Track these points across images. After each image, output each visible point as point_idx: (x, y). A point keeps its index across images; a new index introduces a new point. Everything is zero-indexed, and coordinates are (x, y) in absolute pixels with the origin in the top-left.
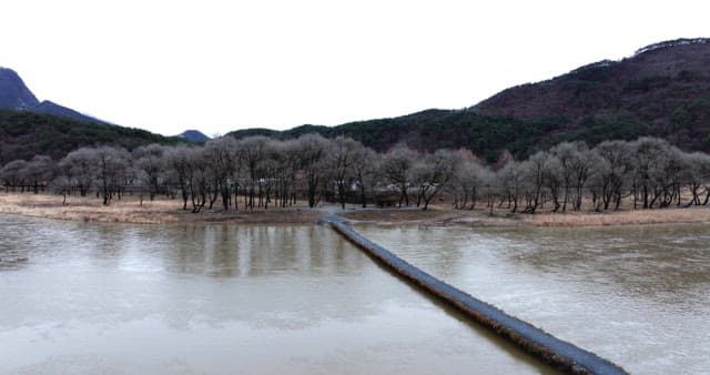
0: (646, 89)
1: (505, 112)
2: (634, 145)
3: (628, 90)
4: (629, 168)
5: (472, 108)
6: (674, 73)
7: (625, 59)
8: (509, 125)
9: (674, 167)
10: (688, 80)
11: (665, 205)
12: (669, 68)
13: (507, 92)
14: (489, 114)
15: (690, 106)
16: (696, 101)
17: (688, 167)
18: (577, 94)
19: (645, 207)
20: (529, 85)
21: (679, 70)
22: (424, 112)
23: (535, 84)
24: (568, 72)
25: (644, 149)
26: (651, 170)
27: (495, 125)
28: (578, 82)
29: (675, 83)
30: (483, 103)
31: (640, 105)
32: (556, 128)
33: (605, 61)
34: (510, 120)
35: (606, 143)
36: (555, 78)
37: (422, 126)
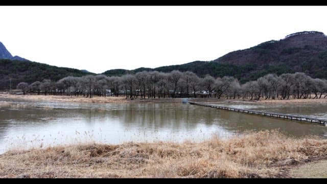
0: (290, 53)
1: (230, 62)
2: (294, 75)
3: (282, 53)
4: (292, 84)
5: (215, 60)
6: (302, 46)
7: (281, 40)
8: (232, 68)
9: (308, 84)
10: (309, 50)
11: (305, 98)
12: (300, 44)
13: (230, 53)
14: (223, 63)
15: (310, 60)
16: (312, 58)
17: (313, 84)
18: (261, 55)
19: (298, 98)
20: (240, 51)
21: (304, 45)
22: (194, 62)
23: (243, 50)
24: (256, 45)
25: (297, 77)
26: (300, 85)
27: (225, 68)
28: (261, 50)
29: (302, 51)
30: (220, 58)
31: (288, 60)
32: (252, 69)
33: (272, 41)
34: (232, 66)
36: (251, 48)
37: (194, 68)
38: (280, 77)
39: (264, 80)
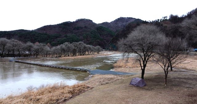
0: (78, 29)
1: (45, 32)
2: (78, 43)
3: (74, 29)
4: (77, 48)
5: (35, 30)
6: (83, 26)
7: (73, 22)
8: (46, 36)
9: (85, 47)
10: (86, 28)
11: (83, 55)
12: (82, 25)
13: (45, 27)
14: (40, 32)
15: (87, 34)
16: (88, 33)
17: (87, 48)
18: (63, 29)
19: (80, 55)
20: (51, 25)
21: (84, 26)
22: (19, 30)
23: (52, 25)
24: (61, 23)
25: (80, 44)
26: (81, 48)
27: (42, 35)
28: (63, 26)
29: (84, 29)
30: (38, 29)
31: (77, 33)
32: (58, 37)
33: (69, 21)
34: (46, 34)
35: (74, 43)
36: (57, 24)
37: (19, 34)
38: (72, 44)
39: (63, 46)
